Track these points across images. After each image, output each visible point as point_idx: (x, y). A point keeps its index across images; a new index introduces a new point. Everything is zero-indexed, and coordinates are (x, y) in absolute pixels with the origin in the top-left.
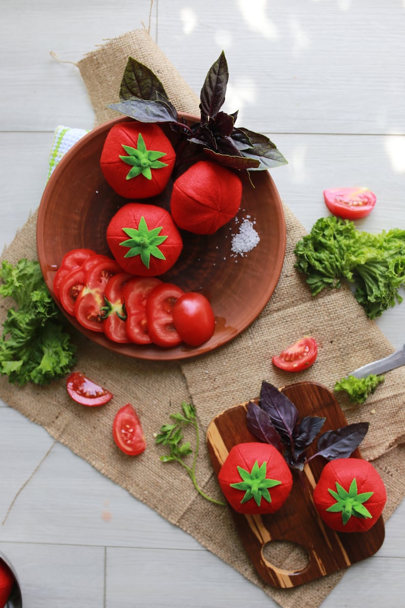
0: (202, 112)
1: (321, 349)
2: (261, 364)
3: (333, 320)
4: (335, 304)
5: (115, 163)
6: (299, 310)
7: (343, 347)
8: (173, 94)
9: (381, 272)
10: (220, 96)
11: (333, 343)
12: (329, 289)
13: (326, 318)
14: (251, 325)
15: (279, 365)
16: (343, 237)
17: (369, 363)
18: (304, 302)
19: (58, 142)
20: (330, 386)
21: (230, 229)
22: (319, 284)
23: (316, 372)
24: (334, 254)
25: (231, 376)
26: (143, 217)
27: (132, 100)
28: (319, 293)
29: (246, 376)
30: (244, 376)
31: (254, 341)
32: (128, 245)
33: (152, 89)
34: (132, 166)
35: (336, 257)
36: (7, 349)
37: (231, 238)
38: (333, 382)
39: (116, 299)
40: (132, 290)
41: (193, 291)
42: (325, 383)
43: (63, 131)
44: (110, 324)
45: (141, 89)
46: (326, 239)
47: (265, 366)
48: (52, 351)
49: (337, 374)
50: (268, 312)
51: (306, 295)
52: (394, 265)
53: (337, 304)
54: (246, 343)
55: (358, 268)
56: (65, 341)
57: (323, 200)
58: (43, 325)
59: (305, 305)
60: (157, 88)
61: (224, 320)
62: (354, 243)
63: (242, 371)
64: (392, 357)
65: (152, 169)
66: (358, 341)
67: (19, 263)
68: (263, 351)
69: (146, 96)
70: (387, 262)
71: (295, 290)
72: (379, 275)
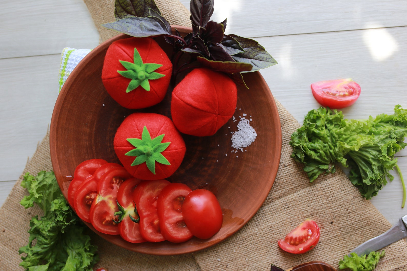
0: (193, 23)
1: (322, 230)
2: (268, 249)
3: (331, 202)
4: (332, 188)
5: (114, 78)
6: (298, 196)
7: (343, 226)
8: (166, 10)
9: (373, 156)
10: (209, 7)
11: (333, 223)
12: (326, 175)
13: (325, 201)
14: (256, 214)
15: (285, 248)
16: (333, 126)
17: (368, 239)
18: (303, 188)
19: (64, 63)
20: (334, 263)
21: (229, 127)
22: (316, 171)
23: (320, 252)
24: (327, 143)
25: (242, 262)
26: (145, 127)
27: (127, 18)
28: (317, 179)
29: (255, 260)
30: (254, 260)
31: (260, 227)
32: (132, 154)
33: (145, 7)
34: (131, 80)
35: (329, 145)
36: (33, 255)
37: (231, 136)
38: (336, 259)
39: (128, 203)
40: (142, 194)
41: (200, 188)
42: (329, 261)
43: (68, 52)
44: (124, 227)
45: (135, 7)
46: (319, 130)
47: (272, 250)
48: (76, 252)
49: (339, 252)
50: (271, 200)
51: (305, 181)
52: (386, 149)
53: (334, 188)
54: (252, 230)
55: (351, 153)
56: (86, 243)
57: (312, 93)
58: (63, 232)
59: (304, 191)
60: (150, 5)
61: (231, 212)
62: (345, 131)
63: (251, 256)
64: (389, 232)
65: (150, 81)
66: (357, 220)
67: (39, 174)
68: (269, 236)
69: (140, 14)
70: (378, 146)
71: (293, 178)
72: (372, 158)
